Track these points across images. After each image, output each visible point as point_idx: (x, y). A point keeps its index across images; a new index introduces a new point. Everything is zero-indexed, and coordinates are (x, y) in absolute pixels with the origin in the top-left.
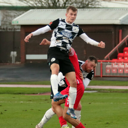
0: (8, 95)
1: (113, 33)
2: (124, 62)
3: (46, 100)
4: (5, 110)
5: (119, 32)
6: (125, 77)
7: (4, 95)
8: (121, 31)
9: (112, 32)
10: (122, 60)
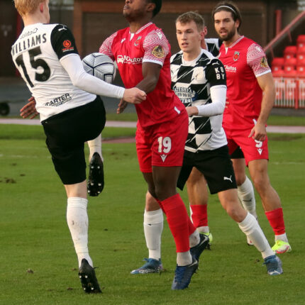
0: (37, 141)
1: (263, 16)
2: (284, 77)
3: (113, 154)
4: (22, 175)
5: (275, 16)
6: (285, 108)
7: (29, 141)
8: (279, 12)
9: (261, 14)
10: (281, 73)
